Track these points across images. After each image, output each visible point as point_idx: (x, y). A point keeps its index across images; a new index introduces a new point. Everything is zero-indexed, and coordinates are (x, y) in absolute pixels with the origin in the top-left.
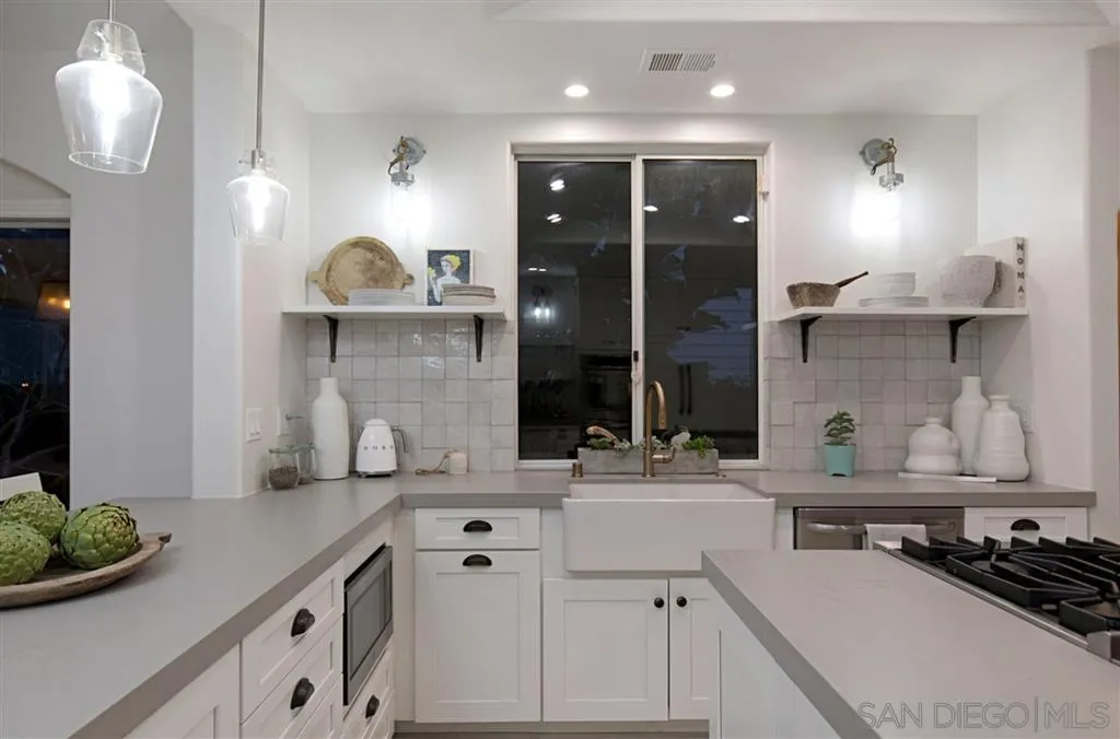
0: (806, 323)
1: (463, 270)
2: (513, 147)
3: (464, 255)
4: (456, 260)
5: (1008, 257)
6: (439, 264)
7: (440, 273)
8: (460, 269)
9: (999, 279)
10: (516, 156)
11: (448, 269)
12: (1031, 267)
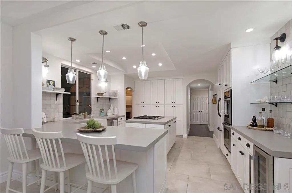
0: (98, 98)
1: (54, 85)
2: (62, 64)
3: (54, 82)
4: (53, 83)
5: (116, 92)
6: (50, 83)
7: (50, 84)
8: (53, 84)
9: (115, 94)
10: (61, 65)
11: (51, 84)
12: (118, 93)
